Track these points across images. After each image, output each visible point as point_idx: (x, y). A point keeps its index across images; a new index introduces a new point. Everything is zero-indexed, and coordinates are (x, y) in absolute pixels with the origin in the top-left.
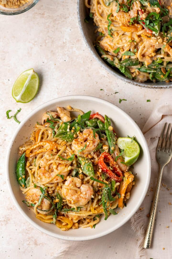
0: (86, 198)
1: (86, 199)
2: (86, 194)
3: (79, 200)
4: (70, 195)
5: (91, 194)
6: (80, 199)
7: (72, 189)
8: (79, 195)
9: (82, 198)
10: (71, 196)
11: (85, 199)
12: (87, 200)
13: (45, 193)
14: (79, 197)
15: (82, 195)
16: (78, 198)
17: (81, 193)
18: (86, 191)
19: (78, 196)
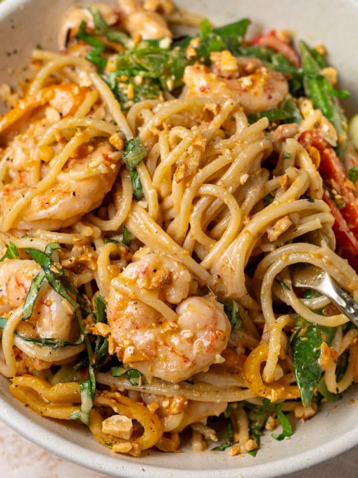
0: (187, 356)
1: (186, 360)
2: (192, 340)
3: (156, 356)
4: (128, 324)
5: (211, 348)
6: (162, 352)
7: (145, 304)
8: (164, 337)
9: (173, 351)
10: (131, 328)
11: (182, 359)
12: (188, 365)
13: (55, 264)
14: (161, 343)
15: (175, 340)
16: (156, 345)
17: (176, 331)
18: (196, 328)
19: (156, 338)
